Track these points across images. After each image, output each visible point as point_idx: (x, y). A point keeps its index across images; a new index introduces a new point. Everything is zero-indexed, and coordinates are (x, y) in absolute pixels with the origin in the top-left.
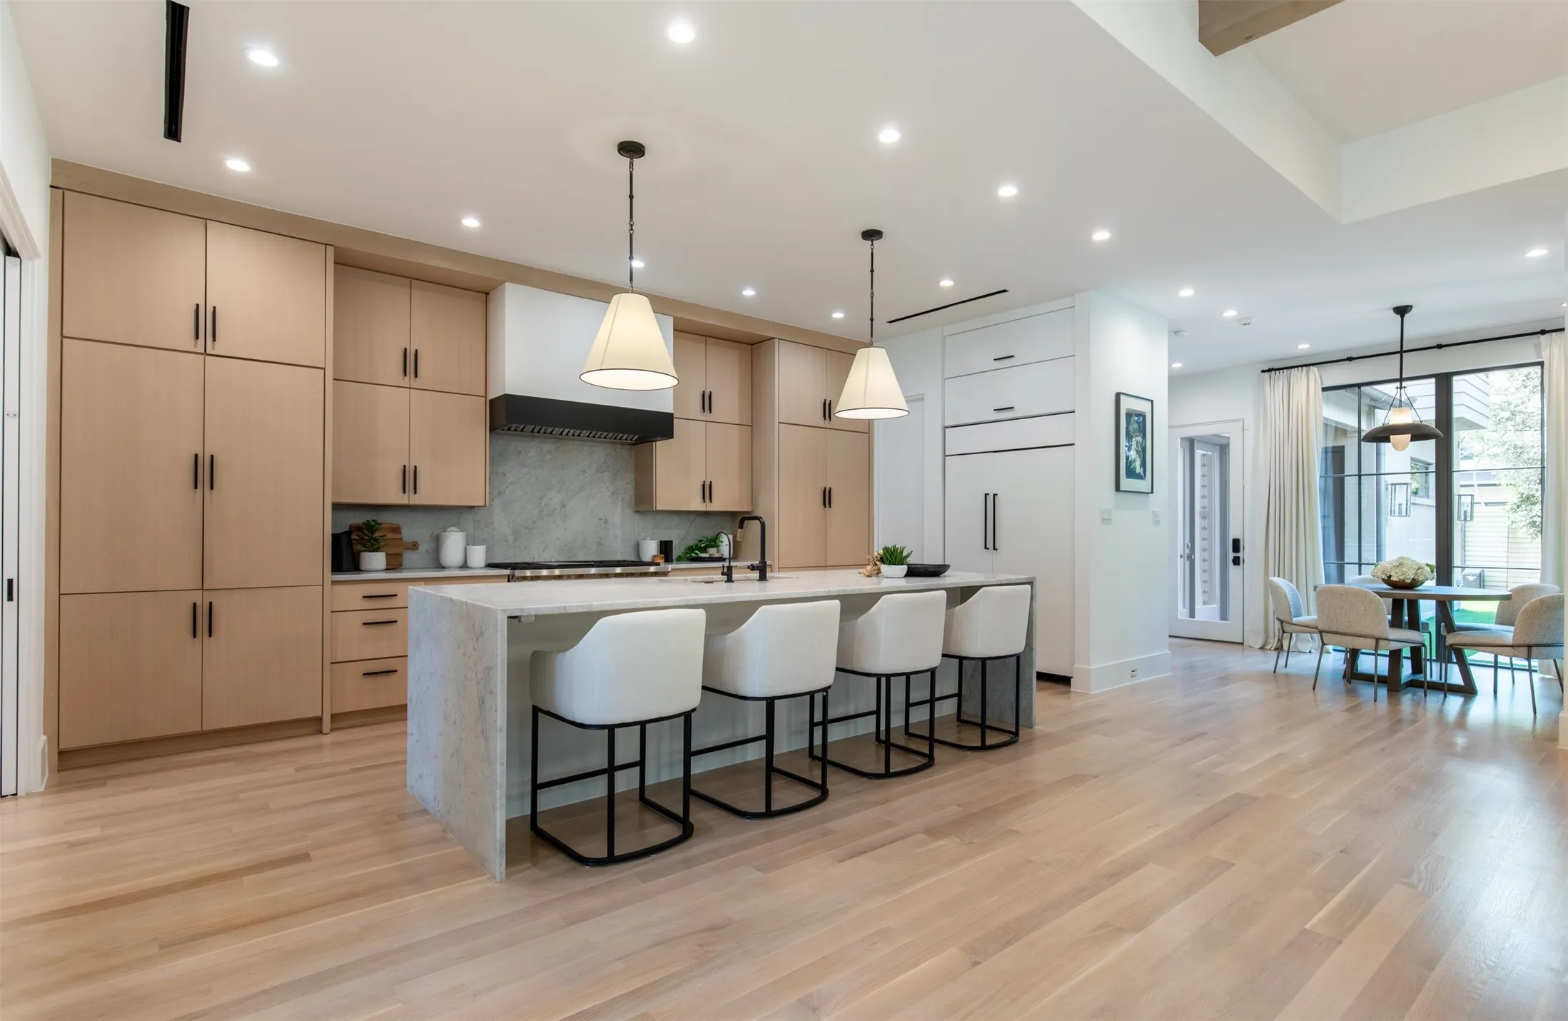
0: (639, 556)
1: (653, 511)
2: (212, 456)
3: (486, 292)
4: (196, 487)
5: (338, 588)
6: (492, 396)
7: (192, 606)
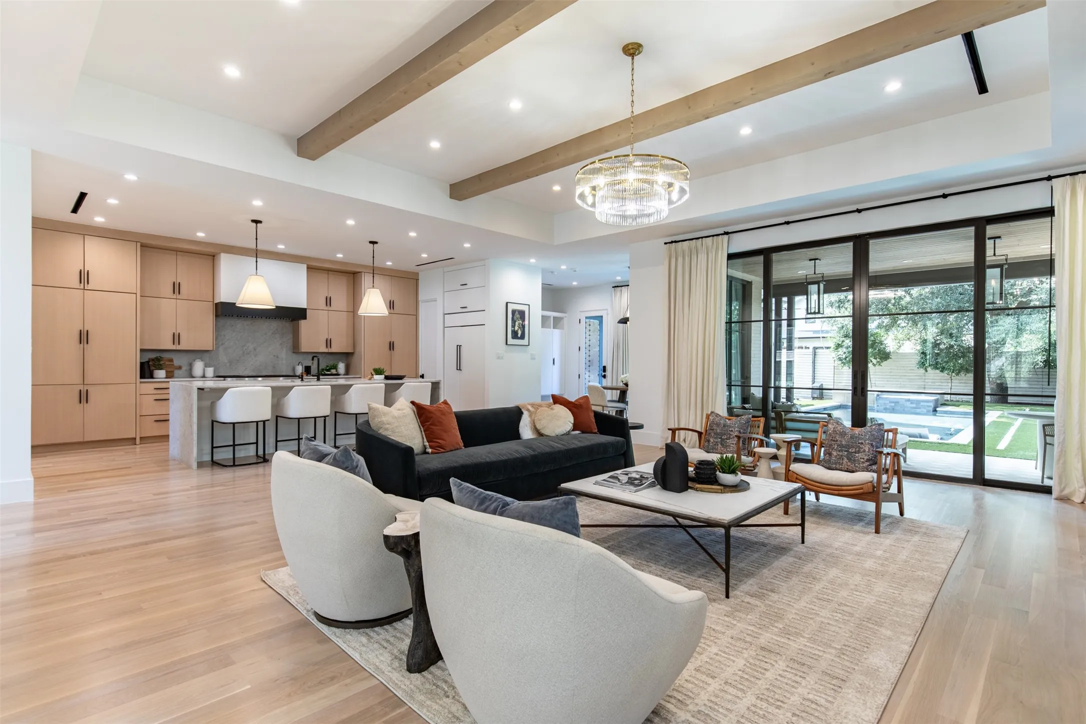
0: (295, 373)
1: (299, 353)
2: (87, 331)
3: (212, 254)
4: (81, 343)
5: (143, 385)
6: (217, 301)
7: (79, 391)
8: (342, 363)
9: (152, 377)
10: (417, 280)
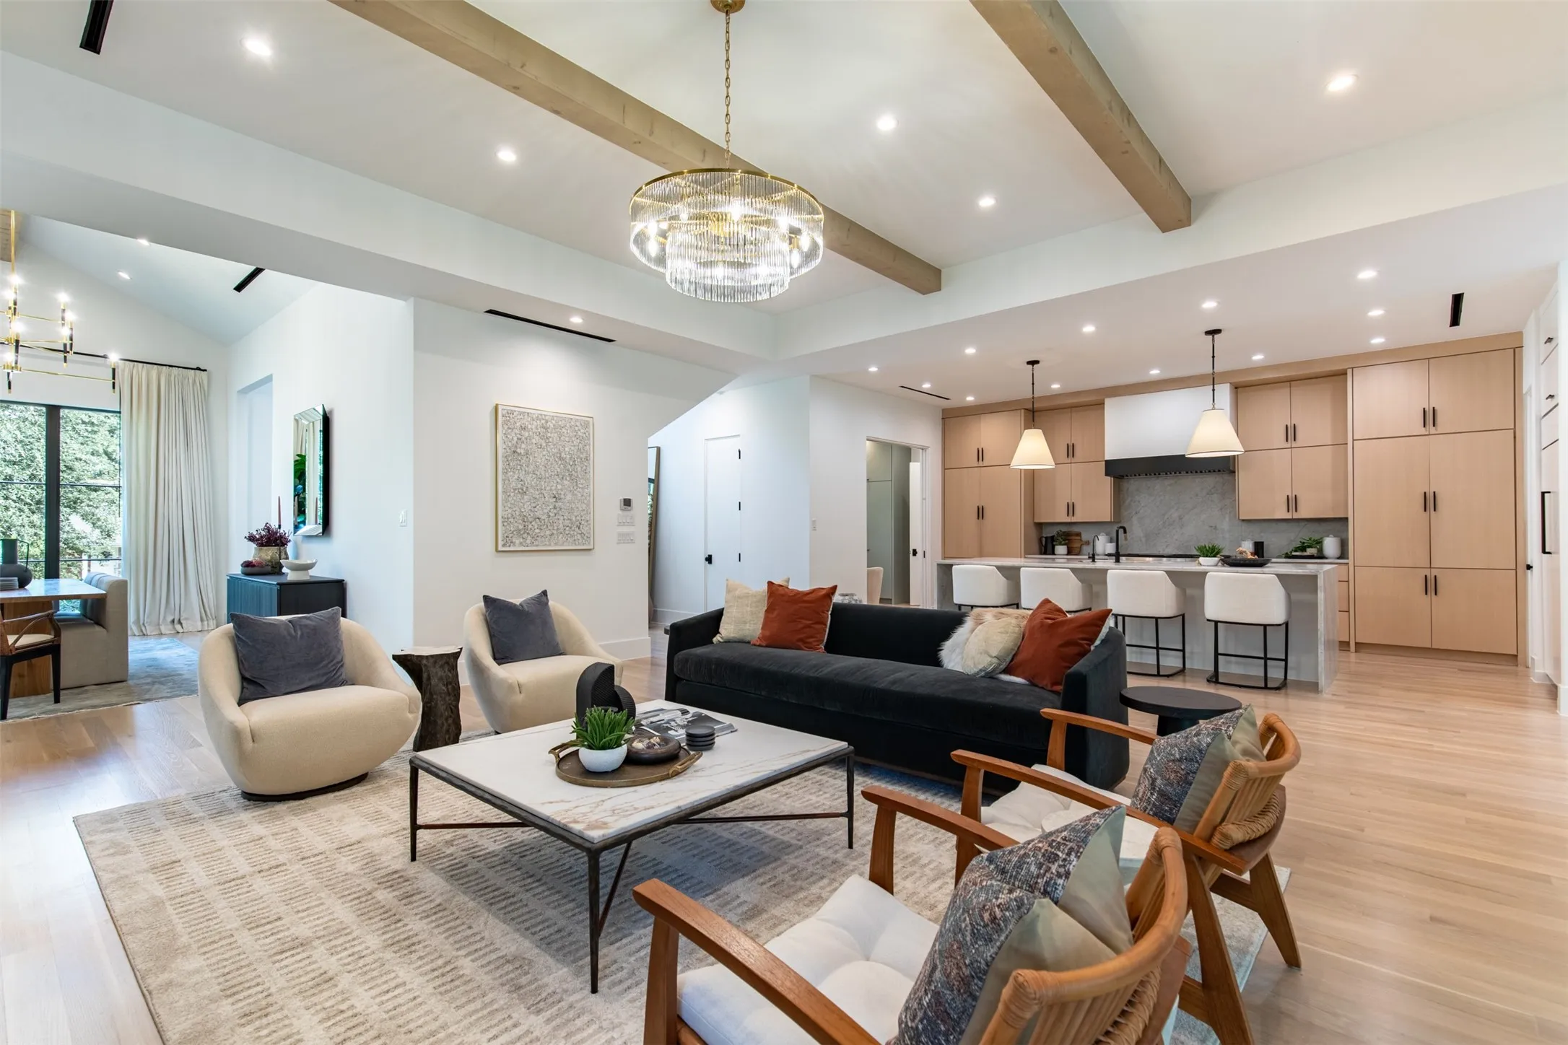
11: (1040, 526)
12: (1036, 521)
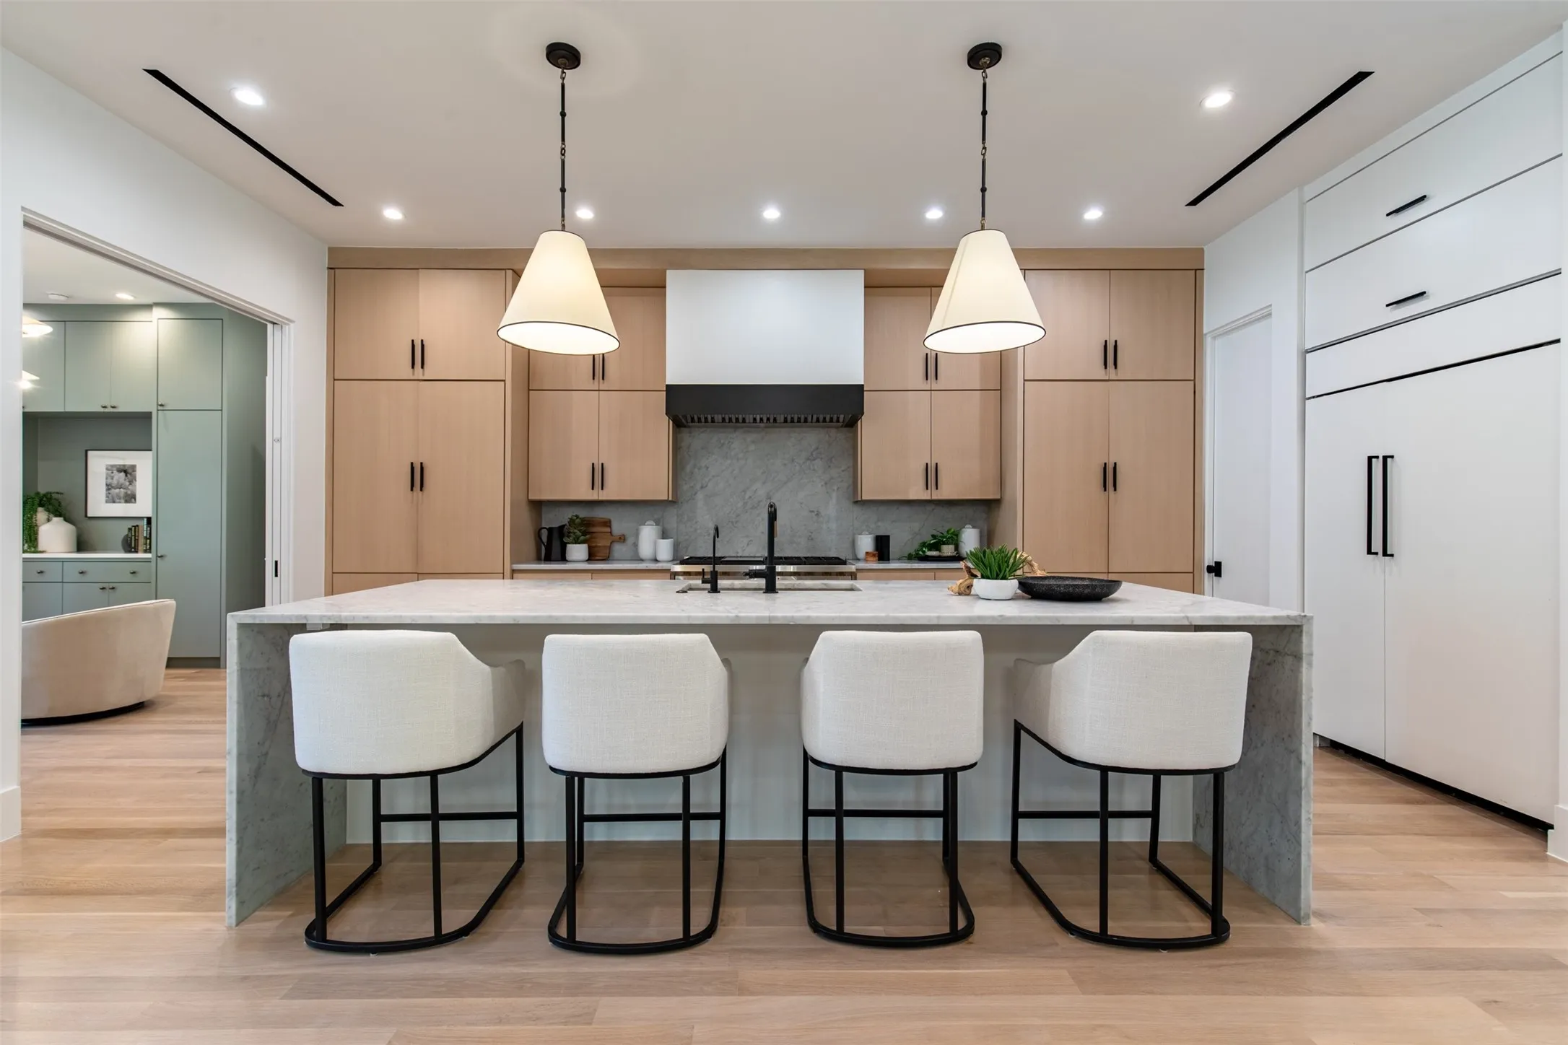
8: (974, 527)
9: (563, 559)
10: (1198, 271)
11: (538, 506)
12: (532, 497)
